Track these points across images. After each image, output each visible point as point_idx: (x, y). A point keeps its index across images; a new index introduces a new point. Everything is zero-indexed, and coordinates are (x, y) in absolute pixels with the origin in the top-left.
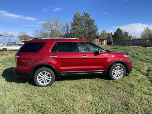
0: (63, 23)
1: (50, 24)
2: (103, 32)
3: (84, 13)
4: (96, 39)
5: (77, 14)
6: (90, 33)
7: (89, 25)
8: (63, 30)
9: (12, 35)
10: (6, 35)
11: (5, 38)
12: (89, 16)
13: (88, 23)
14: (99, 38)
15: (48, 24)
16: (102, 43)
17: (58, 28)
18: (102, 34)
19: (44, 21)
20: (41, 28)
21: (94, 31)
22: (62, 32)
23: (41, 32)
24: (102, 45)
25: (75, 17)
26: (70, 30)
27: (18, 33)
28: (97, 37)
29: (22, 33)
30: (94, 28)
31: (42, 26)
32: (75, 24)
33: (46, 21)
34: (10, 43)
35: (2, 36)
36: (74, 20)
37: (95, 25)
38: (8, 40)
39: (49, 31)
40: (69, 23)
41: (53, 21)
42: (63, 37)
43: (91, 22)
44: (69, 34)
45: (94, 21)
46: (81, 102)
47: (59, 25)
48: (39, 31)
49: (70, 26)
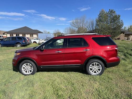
0: (89, 21)
1: (78, 22)
2: (130, 27)
3: (110, 10)
4: (121, 33)
5: (102, 11)
6: (115, 29)
7: (115, 21)
8: (88, 27)
9: (49, 33)
10: (46, 33)
11: (44, 34)
12: (115, 12)
13: (113, 19)
14: (125, 33)
15: (76, 22)
16: (128, 38)
17: (84, 26)
18: (128, 29)
19: (73, 20)
20: (70, 26)
21: (120, 26)
22: (87, 28)
23: (70, 30)
24: (128, 40)
25: (100, 14)
26: (95, 27)
27: (54, 31)
28: (123, 32)
29: (56, 31)
30: (119, 24)
31: (71, 25)
32: (99, 20)
33: (74, 20)
34: (47, 39)
35: (43, 33)
36: (99, 17)
37: (121, 20)
38: (46, 36)
39: (77, 28)
40: (94, 21)
41: (80, 20)
42: (88, 33)
43: (117, 17)
44: (93, 30)
45: (120, 17)
46: (88, 87)
47: (85, 22)
48: (69, 29)
49: (95, 23)
